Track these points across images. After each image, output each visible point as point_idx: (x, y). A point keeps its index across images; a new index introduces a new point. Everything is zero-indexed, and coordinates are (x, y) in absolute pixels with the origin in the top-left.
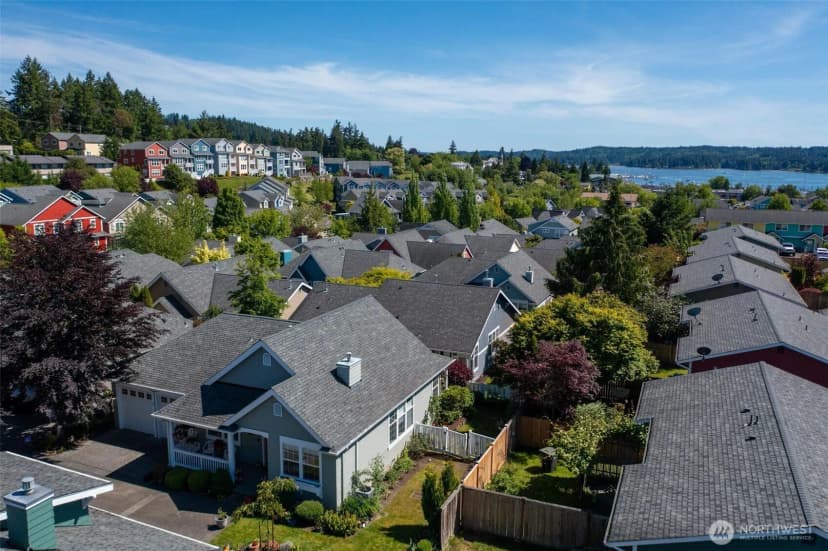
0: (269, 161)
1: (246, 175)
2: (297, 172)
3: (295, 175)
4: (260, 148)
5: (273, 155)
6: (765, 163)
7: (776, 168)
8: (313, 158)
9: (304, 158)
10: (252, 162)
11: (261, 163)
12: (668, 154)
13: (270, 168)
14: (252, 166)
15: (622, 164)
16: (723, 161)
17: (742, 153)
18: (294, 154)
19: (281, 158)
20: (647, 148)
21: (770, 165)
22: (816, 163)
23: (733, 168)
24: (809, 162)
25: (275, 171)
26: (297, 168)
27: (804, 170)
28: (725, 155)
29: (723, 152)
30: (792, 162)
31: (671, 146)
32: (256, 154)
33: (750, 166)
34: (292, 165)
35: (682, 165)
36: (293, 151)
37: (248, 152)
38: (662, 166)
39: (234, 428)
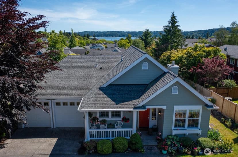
39: (143, 107)
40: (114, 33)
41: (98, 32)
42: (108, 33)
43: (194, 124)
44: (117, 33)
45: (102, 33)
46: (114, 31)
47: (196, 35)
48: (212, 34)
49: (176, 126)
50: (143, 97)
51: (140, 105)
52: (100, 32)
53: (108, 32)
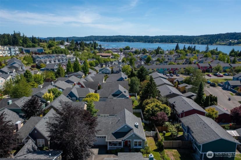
0: (9, 51)
1: (2, 56)
2: (18, 53)
3: (17, 55)
4: (5, 47)
5: (10, 49)
6: (135, 40)
7: (137, 42)
8: (22, 49)
9: (19, 49)
10: (4, 52)
11: (6, 52)
12: (111, 38)
13: (9, 53)
14: (4, 53)
15: (99, 41)
16: (125, 40)
17: (129, 37)
18: (16, 48)
19: (12, 50)
20: (105, 36)
21: (136, 41)
22: (146, 40)
23: (127, 42)
24: (145, 40)
25: (11, 54)
26: (17, 52)
27: (144, 42)
28: (125, 38)
29: (124, 37)
30: (141, 40)
31: (111, 36)
32: (4, 49)
33: (131, 41)
34: (16, 52)
35: (115, 41)
36: (15, 47)
37: (2, 49)
38: (110, 41)
39: (125, 140)
40: (120, 37)
41: (103, 36)
42: (113, 38)
43: (140, 145)
44: (123, 38)
45: (108, 38)
46: (119, 36)
47: (202, 41)
48: (218, 40)
49: (135, 145)
50: (125, 137)
51: (124, 140)
52: (106, 37)
53: (114, 36)
